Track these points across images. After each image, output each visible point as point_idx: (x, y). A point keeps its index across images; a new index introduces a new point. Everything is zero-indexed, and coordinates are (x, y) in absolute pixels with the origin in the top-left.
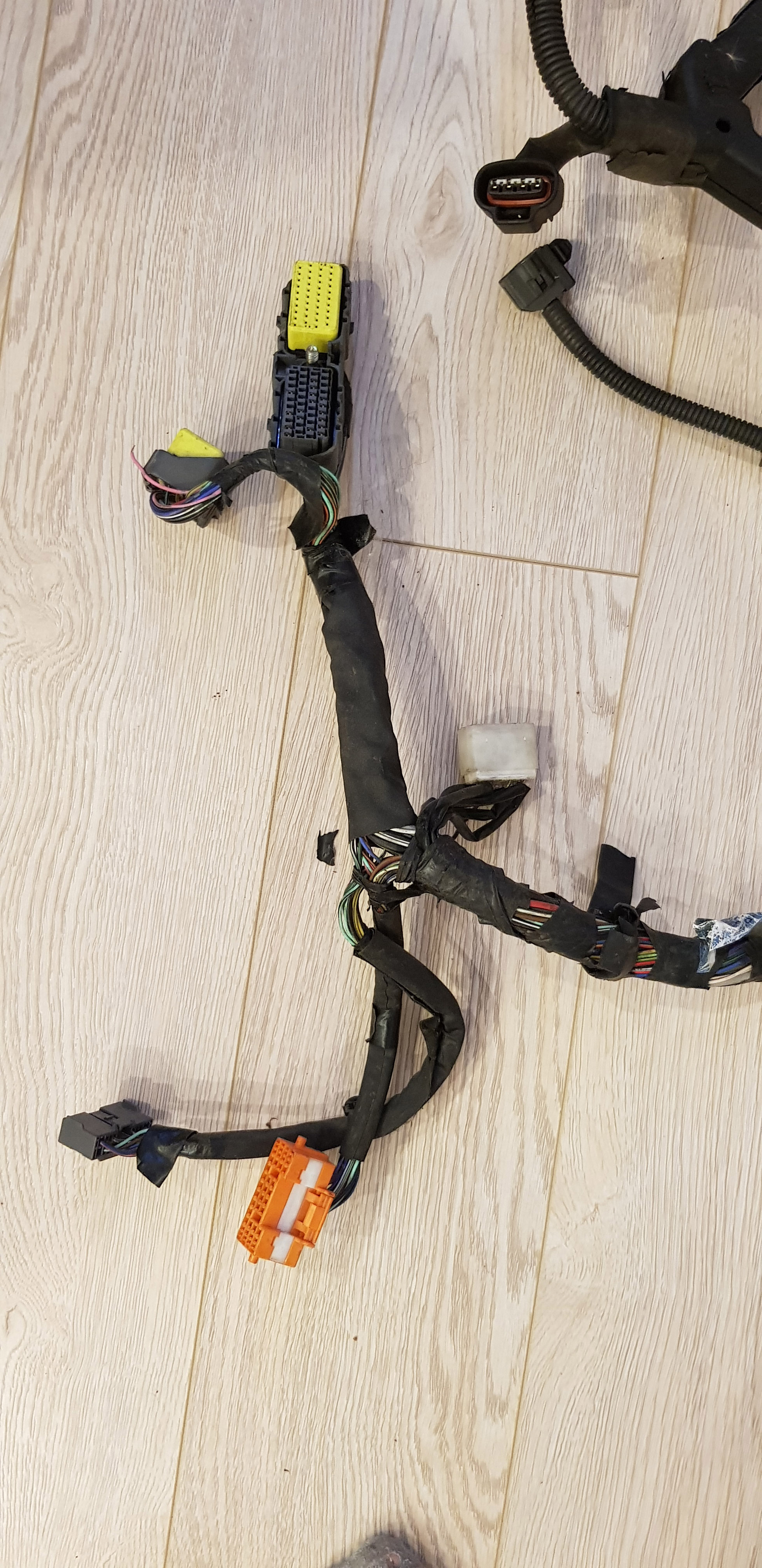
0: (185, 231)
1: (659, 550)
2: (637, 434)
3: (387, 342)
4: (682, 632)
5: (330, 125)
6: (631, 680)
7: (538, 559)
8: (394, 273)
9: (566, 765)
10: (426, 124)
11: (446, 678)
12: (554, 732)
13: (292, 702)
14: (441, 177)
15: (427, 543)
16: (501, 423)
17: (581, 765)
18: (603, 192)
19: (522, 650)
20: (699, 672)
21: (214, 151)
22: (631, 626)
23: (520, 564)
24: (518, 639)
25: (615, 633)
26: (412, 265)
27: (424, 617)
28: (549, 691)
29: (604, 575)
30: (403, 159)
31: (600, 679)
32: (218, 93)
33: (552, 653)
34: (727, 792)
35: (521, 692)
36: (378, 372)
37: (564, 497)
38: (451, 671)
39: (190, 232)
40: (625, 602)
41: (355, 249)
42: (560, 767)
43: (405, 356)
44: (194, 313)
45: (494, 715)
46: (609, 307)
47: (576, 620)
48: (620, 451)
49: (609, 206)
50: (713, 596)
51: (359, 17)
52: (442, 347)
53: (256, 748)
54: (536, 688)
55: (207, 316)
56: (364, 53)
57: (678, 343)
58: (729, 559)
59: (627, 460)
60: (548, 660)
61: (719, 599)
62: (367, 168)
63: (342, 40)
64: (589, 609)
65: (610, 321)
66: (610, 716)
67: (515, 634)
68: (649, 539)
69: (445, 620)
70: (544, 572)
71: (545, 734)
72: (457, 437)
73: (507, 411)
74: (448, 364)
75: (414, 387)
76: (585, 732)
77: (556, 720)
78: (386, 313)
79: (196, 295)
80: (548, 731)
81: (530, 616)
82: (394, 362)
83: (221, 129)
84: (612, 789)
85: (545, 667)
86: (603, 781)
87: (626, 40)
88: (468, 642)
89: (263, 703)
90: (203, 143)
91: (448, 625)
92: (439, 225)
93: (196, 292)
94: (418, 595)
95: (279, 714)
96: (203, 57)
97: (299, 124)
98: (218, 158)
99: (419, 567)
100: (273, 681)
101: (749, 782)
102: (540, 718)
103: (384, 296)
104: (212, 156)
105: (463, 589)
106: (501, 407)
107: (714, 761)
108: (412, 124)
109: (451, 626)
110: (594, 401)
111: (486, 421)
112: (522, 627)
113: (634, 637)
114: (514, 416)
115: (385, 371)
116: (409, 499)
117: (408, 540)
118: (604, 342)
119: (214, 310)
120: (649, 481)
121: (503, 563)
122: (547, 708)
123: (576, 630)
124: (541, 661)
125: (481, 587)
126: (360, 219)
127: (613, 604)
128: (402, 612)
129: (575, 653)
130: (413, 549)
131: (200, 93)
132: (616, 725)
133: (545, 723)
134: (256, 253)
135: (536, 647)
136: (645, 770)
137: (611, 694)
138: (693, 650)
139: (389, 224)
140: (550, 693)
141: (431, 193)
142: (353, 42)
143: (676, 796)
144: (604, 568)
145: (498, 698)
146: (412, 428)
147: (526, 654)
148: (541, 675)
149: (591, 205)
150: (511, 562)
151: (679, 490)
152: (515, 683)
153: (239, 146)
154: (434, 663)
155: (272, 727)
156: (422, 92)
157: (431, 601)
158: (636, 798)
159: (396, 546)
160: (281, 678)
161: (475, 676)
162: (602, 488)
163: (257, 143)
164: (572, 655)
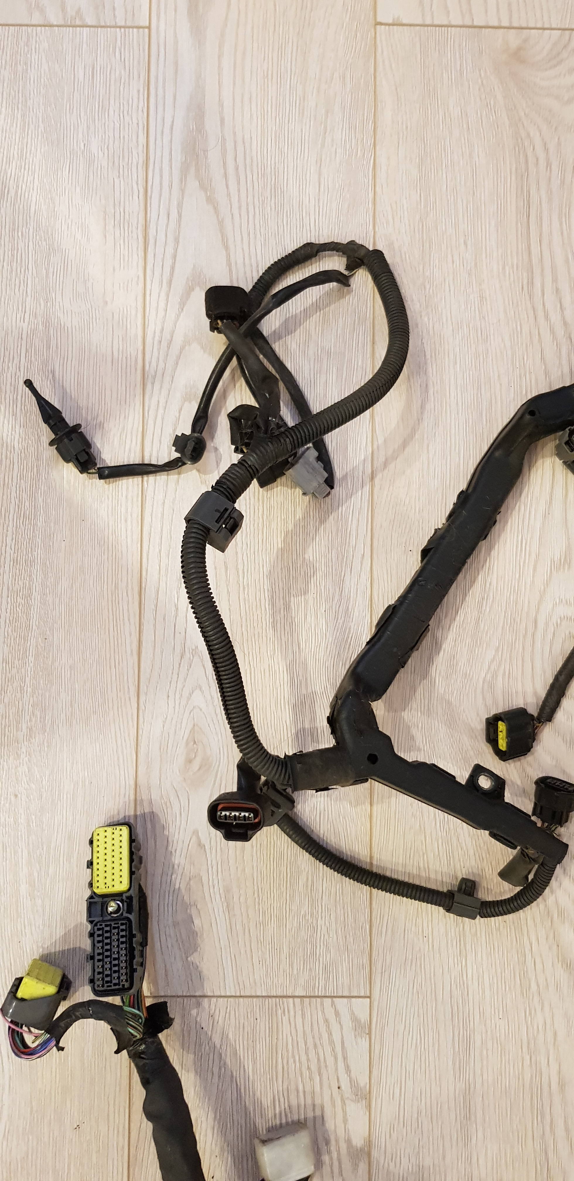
0: (16, 796)
1: (382, 976)
2: (354, 894)
3: (168, 854)
4: (406, 1033)
5: (111, 705)
6: (375, 1072)
7: (297, 994)
8: (168, 804)
9: (337, 1141)
10: (177, 696)
11: (243, 1091)
12: (325, 1119)
13: (132, 1125)
14: (192, 731)
15: (216, 994)
16: (257, 900)
17: (348, 1140)
18: (307, 726)
19: (295, 1061)
20: (423, 1060)
21: (31, 736)
22: (370, 1034)
23: (285, 999)
24: (290, 1054)
25: (359, 1040)
26: (180, 796)
27: (221, 1047)
28: (317, 1089)
29: (345, 1000)
30: (164, 722)
31: (353, 1075)
32: (28, 694)
33: (316, 1060)
34: (454, 1143)
35: (298, 1093)
36: (164, 876)
37: (309, 946)
38: (245, 1085)
39: (19, 796)
40: (363, 1016)
41: (138, 790)
42: (333, 1142)
43: (182, 862)
44: (29, 853)
45: (280, 1114)
46: (322, 806)
47: (330, 1034)
48: (344, 908)
49: (312, 736)
50: (425, 1004)
51: (122, 627)
52: (208, 851)
53: (110, 1162)
54: (308, 1089)
55: (38, 854)
56: (129, 652)
57: (374, 824)
58: (432, 975)
59: (350, 914)
60: (314, 1067)
61: (429, 1004)
62: (140, 732)
63: (112, 644)
64: (339, 1026)
65: (324, 815)
66: (364, 1102)
67: (287, 1051)
68: (373, 968)
69: (236, 1048)
70: (302, 1003)
71: (319, 1122)
72: (227, 914)
73: (260, 890)
74: (214, 862)
75: (192, 882)
76: (348, 1115)
77: (325, 1109)
78: (166, 832)
79: (28, 840)
80: (321, 1118)
81: (297, 1036)
82: (176, 867)
83: (34, 720)
84: (373, 1153)
85: (313, 1072)
86: (366, 1149)
87: (308, 617)
88: (254, 1062)
89: (111, 1129)
90: (22, 731)
91: (238, 1052)
92: (196, 765)
93: (28, 838)
94: (214, 1032)
95: (124, 1135)
96: (14, 671)
97: (88, 708)
98: (34, 739)
99: (212, 1012)
100: (116, 1111)
101: (469, 1134)
102: (314, 1110)
103: (163, 821)
104: (30, 740)
105: (246, 1023)
106: (256, 887)
107: (442, 1123)
108: (168, 696)
109: (241, 1052)
110: (321, 874)
111: (246, 899)
112: (292, 1045)
113: (373, 1041)
114: (266, 893)
115: (170, 874)
116: (198, 963)
117: (201, 994)
118: (322, 832)
119: (43, 849)
120: (368, 927)
121: (272, 1001)
122: (318, 1102)
123: (331, 1042)
124: (309, 1068)
125: (258, 1020)
126: (140, 769)
127: (355, 1019)
128: (204, 1046)
129: (333, 1058)
130: (206, 1000)
131: (15, 696)
132: (369, 1107)
133: (318, 1113)
134: (69, 804)
135: (304, 1058)
136: (394, 1136)
137: (362, 1084)
138: (416, 1044)
139: (160, 770)
140: (319, 1089)
141: (187, 744)
142: (119, 644)
143: (419, 1152)
144: (344, 994)
145: (282, 1100)
146: (194, 912)
147: (298, 1064)
148: (311, 1079)
149: (299, 735)
150: (278, 1000)
151: (390, 931)
152: (293, 1087)
153: (48, 730)
154: (232, 1081)
155: (120, 1145)
156: (172, 673)
157: (224, 1036)
158: (390, 1157)
159: (194, 999)
160: (122, 1110)
161: (263, 1086)
162: (335, 936)
163: (60, 725)
164: (330, 1061)
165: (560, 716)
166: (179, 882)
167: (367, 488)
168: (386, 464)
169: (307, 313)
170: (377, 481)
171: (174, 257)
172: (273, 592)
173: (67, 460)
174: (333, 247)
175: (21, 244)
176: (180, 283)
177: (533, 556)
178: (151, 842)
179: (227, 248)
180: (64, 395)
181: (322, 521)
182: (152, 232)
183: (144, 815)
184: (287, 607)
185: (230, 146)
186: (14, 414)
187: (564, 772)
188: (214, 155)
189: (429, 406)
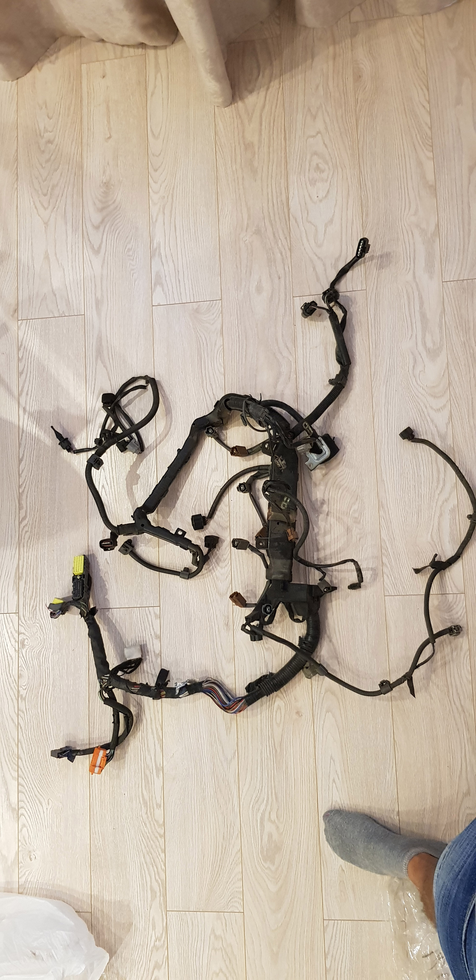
1: (163, 600)
3: (98, 566)
4: (171, 618)
6: (162, 630)
7: (138, 606)
8: (91, 545)
9: (151, 652)
11: (122, 637)
12: (145, 645)
16: (125, 578)
17: (154, 651)
22: (160, 618)
23: (134, 608)
24: (136, 625)
25: (157, 620)
26: (93, 542)
27: (115, 624)
28: (144, 635)
29: (152, 607)
31: (155, 631)
32: (56, 520)
33: (144, 627)
35: (138, 638)
37: (141, 592)
38: (123, 635)
40: (158, 612)
41: (89, 547)
42: (149, 653)
43: (102, 568)
45: (133, 643)
46: (144, 549)
47: (148, 619)
48: (151, 580)
52: (110, 565)
54: (142, 635)
56: (85, 506)
57: (160, 554)
59: (153, 581)
60: (143, 629)
62: (89, 530)
64: (150, 616)
65: (144, 552)
66: (159, 639)
68: (160, 597)
70: (139, 609)
71: (143, 646)
72: (116, 583)
73: (126, 575)
74: (112, 568)
75: (105, 574)
76: (154, 644)
77: (147, 642)
78: (97, 559)
81: (138, 620)
83: (58, 528)
84: (162, 655)
85: (143, 631)
86: (160, 654)
88: (125, 628)
89: (83, 650)
90: (54, 531)
94: (113, 619)
96: (52, 513)
98: (58, 534)
99: (112, 613)
100: (85, 644)
102: (142, 643)
103: (96, 556)
104: (56, 534)
105: (123, 616)
109: (121, 625)
111: (122, 579)
112: (137, 622)
113: (161, 620)
114: (128, 576)
116: (108, 599)
117: (109, 608)
120: (158, 584)
121: (130, 609)
122: (145, 639)
123: (148, 621)
125: (126, 615)
126: (89, 541)
127: (155, 613)
128: (110, 624)
131: (52, 521)
132: (160, 641)
133: (145, 643)
135: (140, 626)
136: (169, 650)
137: (158, 634)
138: (174, 620)
143: (176, 655)
145: (134, 639)
146: (106, 582)
147: (138, 628)
148: (142, 633)
150: (132, 608)
151: (165, 585)
152: (137, 635)
153: (62, 530)
154: (119, 634)
157: (116, 620)
158: (167, 657)
159: (107, 609)
161: (128, 635)
162: (148, 588)
163: (65, 529)
164: (148, 627)
165: (216, 517)
166: (102, 575)
167: (155, 450)
168: (160, 443)
169: (135, 398)
170: (158, 448)
171: (95, 385)
172: (127, 484)
173: (64, 449)
174: (141, 378)
175: (50, 385)
176: (96, 392)
177: (206, 468)
178: (93, 563)
179: (110, 380)
180: (64, 429)
181: (142, 461)
182: (88, 378)
183: (91, 555)
184: (132, 489)
185: (110, 348)
186: (49, 437)
187: (217, 534)
188: (105, 353)
189: (173, 423)
